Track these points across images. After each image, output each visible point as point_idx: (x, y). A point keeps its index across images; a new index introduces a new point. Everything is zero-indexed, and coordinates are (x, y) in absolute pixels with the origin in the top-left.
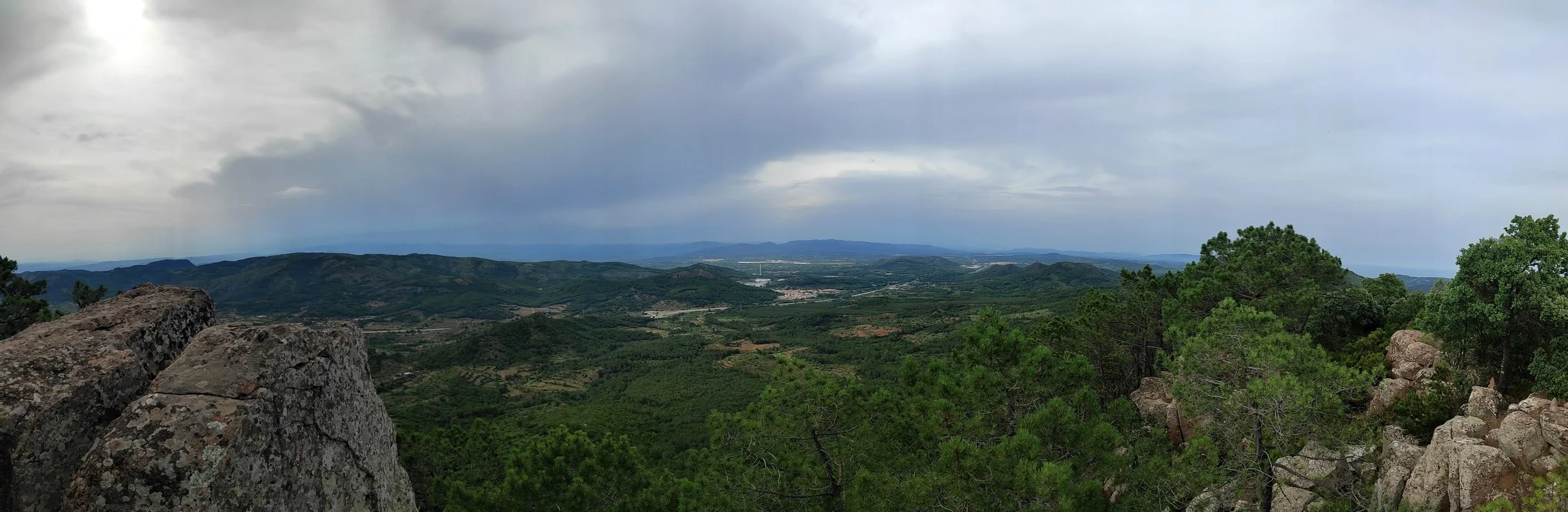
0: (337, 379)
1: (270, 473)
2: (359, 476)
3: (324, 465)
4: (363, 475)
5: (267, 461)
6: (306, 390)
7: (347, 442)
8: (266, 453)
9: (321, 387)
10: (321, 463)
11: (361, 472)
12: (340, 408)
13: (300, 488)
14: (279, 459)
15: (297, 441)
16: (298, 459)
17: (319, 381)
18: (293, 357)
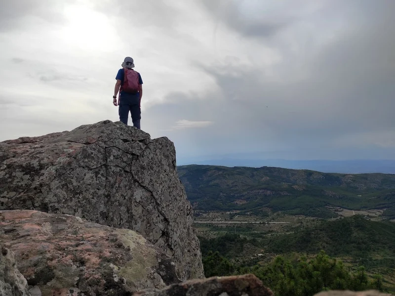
1: (97, 184)
2: (159, 216)
4: (162, 218)
5: (96, 177)
6: (128, 153)
7: (152, 193)
8: (97, 173)
9: (138, 156)
10: (132, 196)
15: (118, 176)
16: (117, 185)
17: (138, 152)
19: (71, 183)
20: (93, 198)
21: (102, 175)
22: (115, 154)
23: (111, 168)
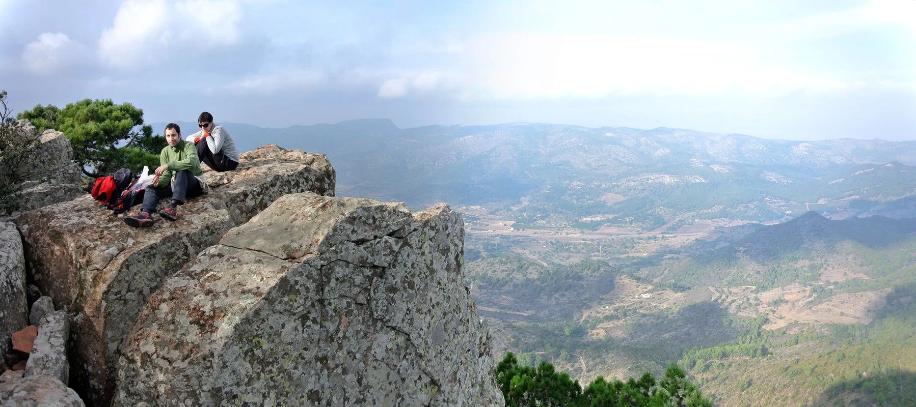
0: (409, 264)
1: (304, 339)
2: (420, 378)
3: (373, 352)
4: (426, 379)
5: (303, 326)
6: (364, 267)
7: (409, 335)
8: (304, 318)
9: (384, 268)
10: (369, 348)
11: (423, 376)
12: (405, 295)
13: (337, 366)
14: (317, 327)
15: (344, 317)
16: (341, 335)
17: (382, 260)
18: (353, 231)
19: (258, 345)
20: (295, 368)
21: (314, 321)
22: (338, 276)
23: (330, 304)
